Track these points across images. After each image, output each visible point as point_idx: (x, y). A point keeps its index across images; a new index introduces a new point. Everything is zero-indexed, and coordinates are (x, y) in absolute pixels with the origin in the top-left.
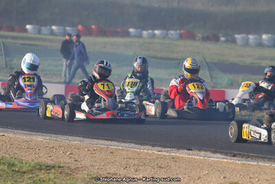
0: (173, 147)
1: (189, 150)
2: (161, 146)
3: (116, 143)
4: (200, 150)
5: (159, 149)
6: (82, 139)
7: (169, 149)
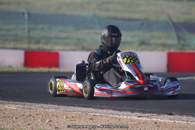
0: (153, 112)
1: (170, 115)
2: (140, 112)
3: (93, 110)
4: (181, 114)
5: (139, 114)
6: (57, 106)
7: (149, 115)
